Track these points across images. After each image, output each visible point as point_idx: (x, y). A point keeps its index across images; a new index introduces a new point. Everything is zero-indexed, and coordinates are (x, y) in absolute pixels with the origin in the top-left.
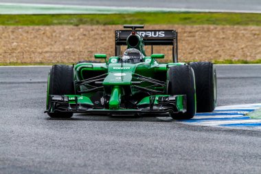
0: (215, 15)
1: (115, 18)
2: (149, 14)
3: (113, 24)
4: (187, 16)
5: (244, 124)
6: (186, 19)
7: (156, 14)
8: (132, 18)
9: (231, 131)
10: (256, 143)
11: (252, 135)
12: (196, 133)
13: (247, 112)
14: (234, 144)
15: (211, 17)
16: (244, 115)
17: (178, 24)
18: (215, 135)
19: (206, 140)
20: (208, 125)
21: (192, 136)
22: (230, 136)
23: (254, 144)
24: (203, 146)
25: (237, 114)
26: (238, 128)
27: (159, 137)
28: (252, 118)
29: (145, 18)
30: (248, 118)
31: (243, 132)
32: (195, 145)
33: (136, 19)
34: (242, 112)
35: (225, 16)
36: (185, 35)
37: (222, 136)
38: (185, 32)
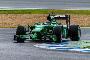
0: (55, 11)
1: (20, 12)
2: (32, 10)
3: (20, 14)
4: (45, 11)
5: (65, 48)
6: (45, 12)
7: (34, 10)
8: (26, 12)
9: (60, 51)
10: (69, 55)
11: (68, 52)
12: (48, 51)
13: (66, 44)
14: (61, 55)
15: (53, 11)
16: (65, 45)
17: (42, 14)
18: (55, 52)
19: (52, 54)
20: (52, 49)
21: (47, 52)
22: (60, 53)
23: (68, 55)
24: (51, 56)
25: (62, 45)
26: (63, 50)
27: (35, 53)
28: (68, 46)
29: (31, 12)
30: (66, 46)
31: (64, 51)
32: (48, 55)
33: (27, 12)
34: (64, 44)
35: (58, 11)
36: (45, 17)
37: (57, 52)
38: (44, 17)
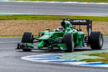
0: (46, 16)
1: (4, 17)
2: (19, 16)
3: (4, 20)
4: (34, 16)
5: (58, 61)
6: (34, 18)
7: (21, 16)
8: (11, 18)
9: (52, 64)
10: (63, 69)
11: (61, 66)
12: (38, 65)
13: (59, 56)
14: (53, 70)
15: (44, 17)
16: (57, 57)
17: (31, 20)
18: (46, 66)
19: (42, 68)
20: (42, 62)
21: (36, 66)
22: (52, 66)
23: (62, 70)
24: (40, 70)
25: (55, 57)
26: (55, 63)
27: (22, 67)
28: (61, 59)
29: (17, 17)
30: (59, 59)
31: (57, 65)
32: (37, 70)
33: (13, 18)
34: (57, 56)
35: (50, 16)
36: (34, 24)
37: (48, 66)
38: (33, 23)
